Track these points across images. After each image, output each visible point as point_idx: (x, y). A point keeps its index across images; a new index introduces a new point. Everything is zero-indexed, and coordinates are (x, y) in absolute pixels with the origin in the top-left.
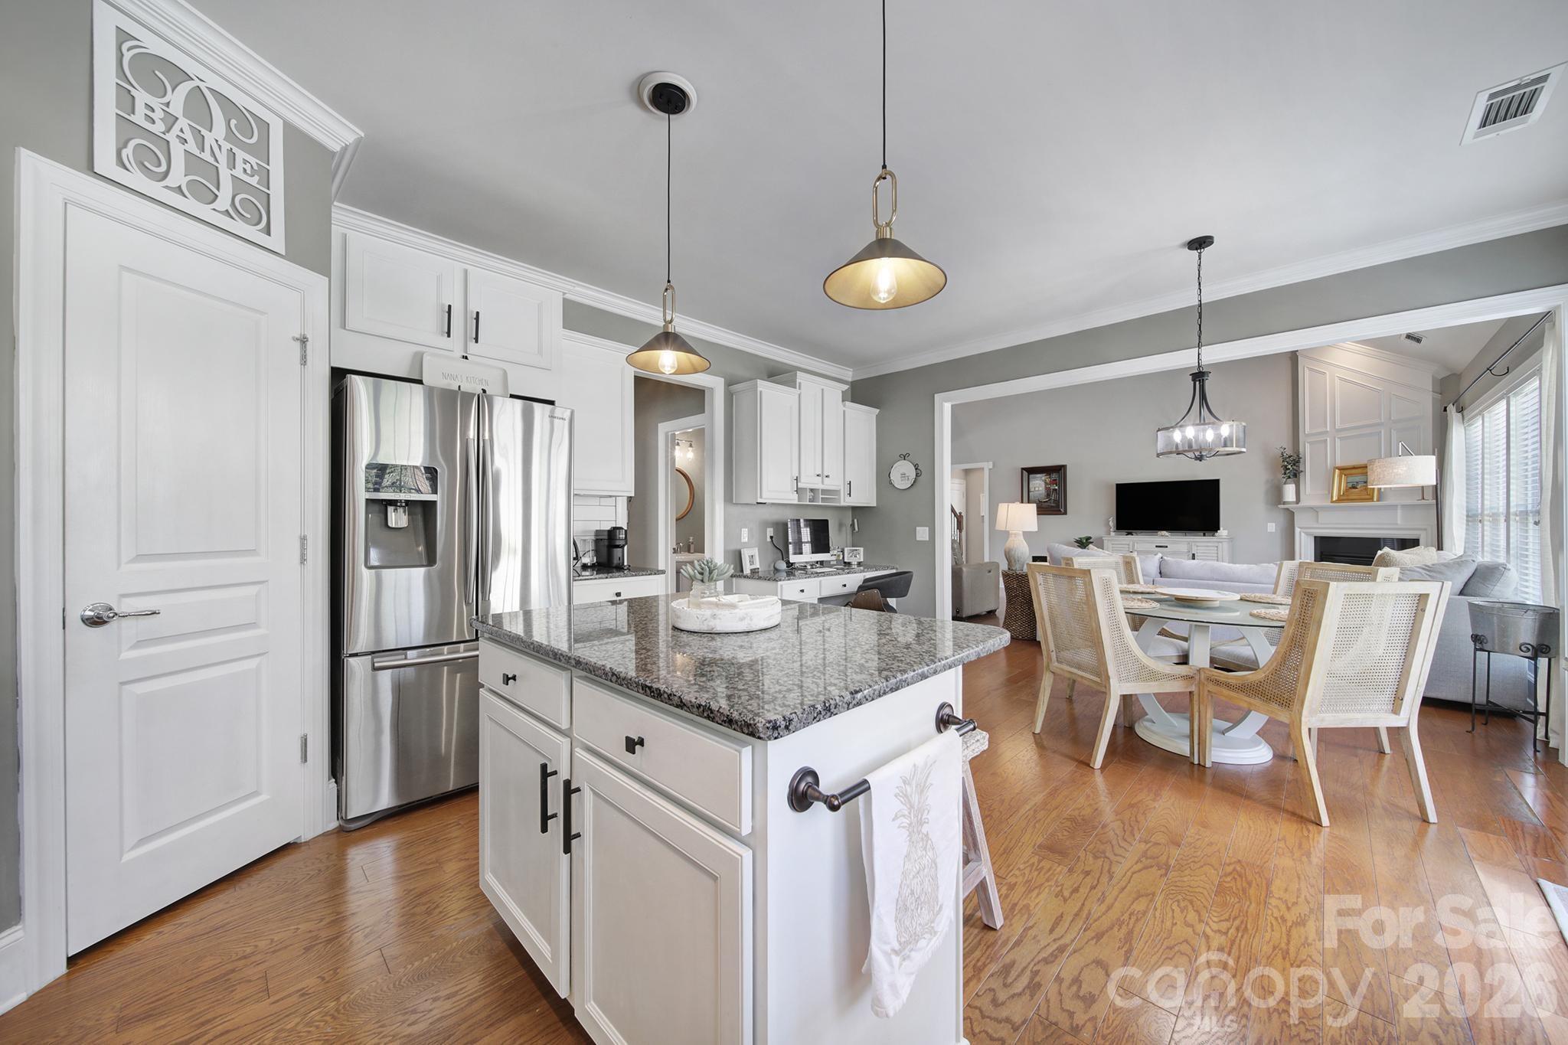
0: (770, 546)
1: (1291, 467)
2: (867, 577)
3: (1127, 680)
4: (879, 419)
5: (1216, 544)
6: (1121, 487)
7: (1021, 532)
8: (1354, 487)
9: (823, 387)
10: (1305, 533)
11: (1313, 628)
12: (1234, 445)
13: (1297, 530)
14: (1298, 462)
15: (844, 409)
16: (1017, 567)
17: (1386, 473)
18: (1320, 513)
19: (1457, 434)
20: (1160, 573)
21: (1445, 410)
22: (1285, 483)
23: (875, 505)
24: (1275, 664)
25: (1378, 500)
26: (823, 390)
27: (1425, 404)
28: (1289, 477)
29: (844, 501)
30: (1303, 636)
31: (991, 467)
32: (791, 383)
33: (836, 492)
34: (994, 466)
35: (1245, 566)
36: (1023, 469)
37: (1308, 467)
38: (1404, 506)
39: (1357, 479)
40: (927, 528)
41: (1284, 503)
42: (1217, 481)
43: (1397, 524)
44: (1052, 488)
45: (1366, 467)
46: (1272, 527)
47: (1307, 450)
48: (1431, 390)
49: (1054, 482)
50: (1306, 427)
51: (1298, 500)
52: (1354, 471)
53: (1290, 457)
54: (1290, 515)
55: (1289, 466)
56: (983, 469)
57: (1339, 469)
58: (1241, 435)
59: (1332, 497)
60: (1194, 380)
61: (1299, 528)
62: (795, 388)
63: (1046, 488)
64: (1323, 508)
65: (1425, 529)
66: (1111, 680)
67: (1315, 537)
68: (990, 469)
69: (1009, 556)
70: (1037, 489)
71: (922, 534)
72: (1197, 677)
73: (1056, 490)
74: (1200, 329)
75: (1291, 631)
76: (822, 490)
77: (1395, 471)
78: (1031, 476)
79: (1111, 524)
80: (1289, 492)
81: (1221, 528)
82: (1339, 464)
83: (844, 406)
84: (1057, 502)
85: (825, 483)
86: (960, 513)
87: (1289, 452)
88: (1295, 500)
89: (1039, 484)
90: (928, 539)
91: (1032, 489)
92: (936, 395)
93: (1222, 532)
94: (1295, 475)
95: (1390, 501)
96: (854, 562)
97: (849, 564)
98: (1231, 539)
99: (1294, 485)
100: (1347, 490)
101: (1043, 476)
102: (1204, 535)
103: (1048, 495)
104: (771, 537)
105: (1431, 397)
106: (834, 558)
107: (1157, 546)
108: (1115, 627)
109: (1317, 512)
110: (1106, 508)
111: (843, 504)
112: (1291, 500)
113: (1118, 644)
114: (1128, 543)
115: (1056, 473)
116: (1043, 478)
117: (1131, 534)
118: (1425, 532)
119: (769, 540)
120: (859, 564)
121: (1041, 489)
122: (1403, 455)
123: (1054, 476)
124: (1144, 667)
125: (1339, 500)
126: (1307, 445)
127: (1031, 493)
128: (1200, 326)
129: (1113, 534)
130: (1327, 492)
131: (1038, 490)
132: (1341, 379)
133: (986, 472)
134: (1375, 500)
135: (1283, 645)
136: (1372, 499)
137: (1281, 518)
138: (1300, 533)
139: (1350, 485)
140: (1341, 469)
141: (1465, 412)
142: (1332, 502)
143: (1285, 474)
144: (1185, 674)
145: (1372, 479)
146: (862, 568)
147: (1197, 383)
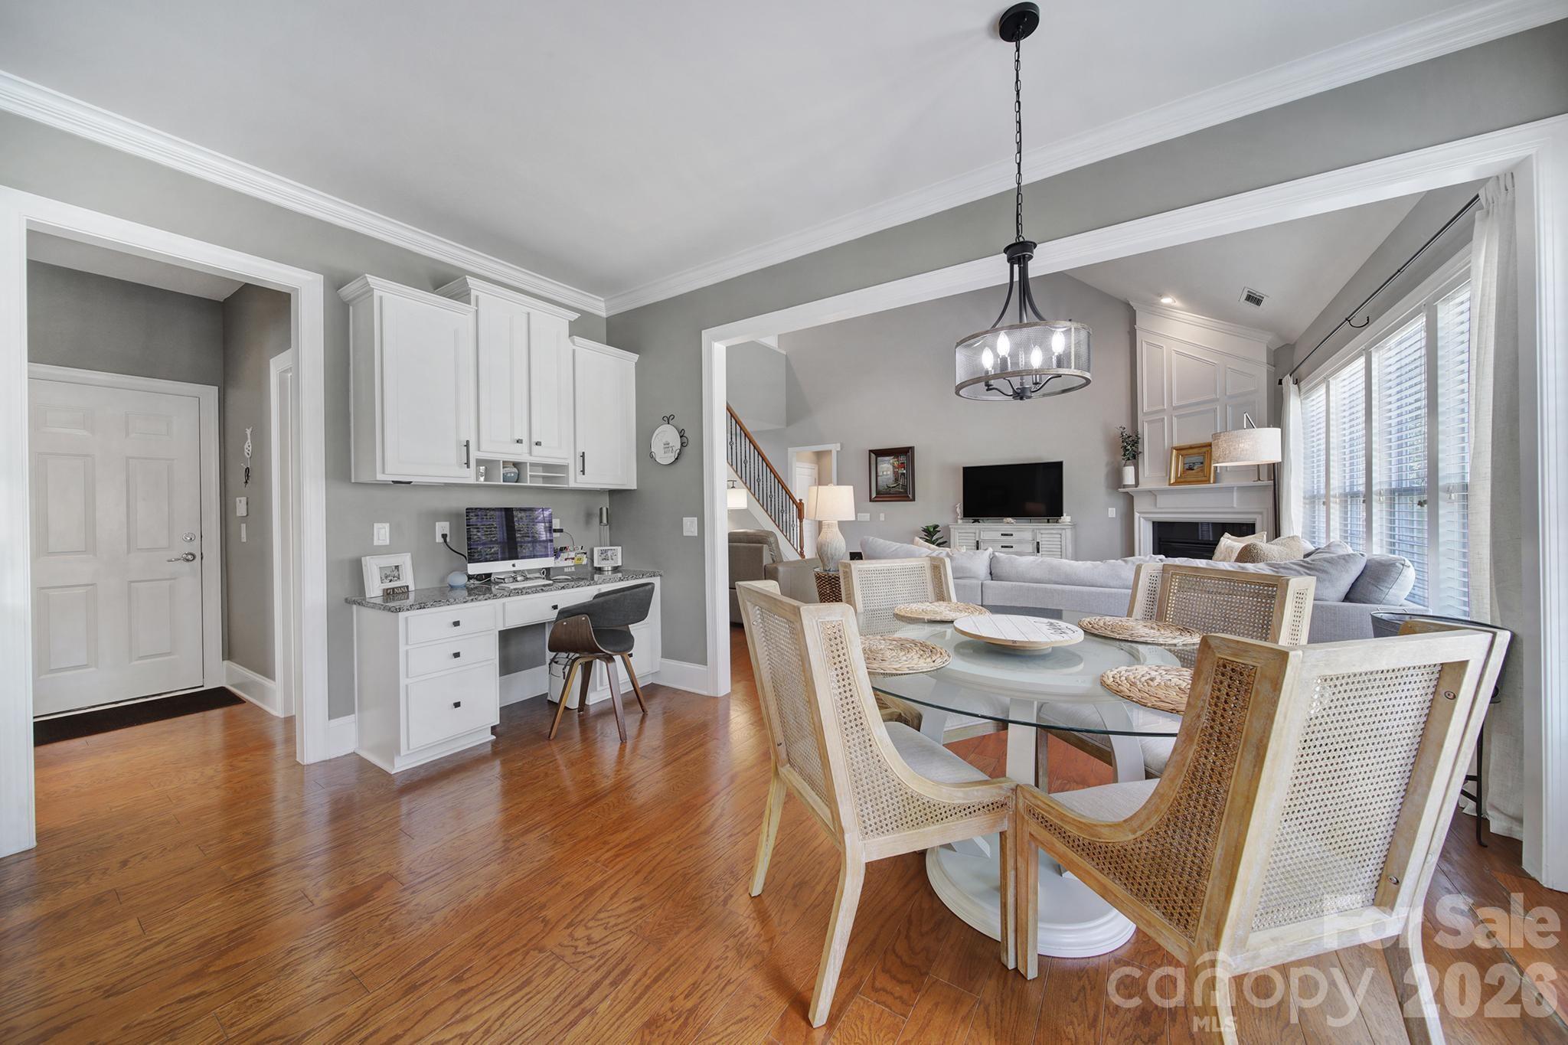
0: (444, 548)
1: (1129, 448)
2: (603, 591)
3: (880, 829)
4: (640, 369)
5: (1060, 532)
6: (967, 471)
7: (836, 522)
8: (1191, 469)
9: (530, 310)
10: (1144, 518)
11: (1244, 762)
12: (1073, 367)
13: (1137, 515)
14: (1137, 442)
15: (574, 347)
16: (831, 566)
17: (1232, 449)
18: (1158, 497)
19: (1295, 406)
20: (991, 574)
21: (1280, 382)
22: (1125, 466)
23: (636, 488)
24: (1155, 820)
25: (1214, 482)
26: (529, 314)
27: (1260, 377)
28: (1129, 459)
29: (575, 481)
30: (1219, 775)
31: (839, 449)
32: (462, 295)
33: (563, 468)
34: (841, 449)
35: (1089, 563)
36: (870, 451)
37: (1146, 447)
38: (1241, 489)
39: (1194, 459)
40: (696, 518)
41: (1125, 486)
42: (1059, 465)
43: (1233, 507)
44: (900, 472)
45: (1210, 445)
46: (1112, 512)
47: (1145, 431)
48: (1266, 361)
49: (902, 465)
50: (1145, 404)
51: (1137, 484)
52: (1191, 451)
53: (1129, 437)
54: (1130, 499)
55: (1129, 447)
56: (831, 451)
57: (1177, 450)
58: (1084, 349)
59: (1170, 479)
60: (1011, 261)
61: (1138, 513)
62: (469, 303)
63: (894, 472)
64: (1163, 492)
65: (1261, 513)
66: (847, 836)
67: (1154, 523)
68: (838, 452)
69: (821, 551)
70: (885, 473)
71: (690, 526)
72: (1011, 804)
73: (903, 474)
74: (1019, 172)
75: (1191, 755)
76: (532, 465)
77: (1241, 445)
78: (879, 458)
79: (958, 510)
80: (1129, 473)
81: (1065, 514)
82: (1176, 444)
83: (573, 342)
84: (905, 487)
85: (534, 453)
86: (800, 500)
87: (1128, 432)
88: (1134, 483)
89: (887, 468)
90: (696, 535)
91: (880, 474)
92: (703, 332)
93: (1066, 518)
94: (1134, 457)
95: (1225, 482)
96: (607, 566)
97: (600, 570)
98: (1074, 525)
99: (1133, 467)
100: (1184, 472)
101: (891, 459)
102: (1048, 522)
103: (896, 480)
104: (444, 536)
105: (1266, 370)
106: (570, 563)
107: (1002, 535)
108: (853, 724)
109: (1156, 496)
110: (954, 493)
111: (572, 485)
112: (1130, 483)
113: (860, 758)
114: (974, 531)
115: (904, 454)
116: (891, 461)
117: (978, 521)
118: (1260, 516)
119: (439, 539)
120: (616, 569)
121: (889, 473)
122: (1247, 428)
123: (903, 459)
124: (912, 799)
125: (1177, 483)
126: (1146, 425)
127: (879, 478)
128: (1019, 164)
129: (960, 521)
130: (1165, 475)
131: (887, 475)
132: (1177, 353)
133: (834, 454)
134: (1212, 482)
135: (1172, 780)
136: (1208, 481)
137: (1121, 502)
138: (1139, 518)
139: (1187, 466)
140: (1179, 449)
141: (1302, 384)
142: (1170, 484)
143: (1124, 455)
144: (992, 800)
145: (1218, 455)
146: (620, 575)
147: (1016, 267)
